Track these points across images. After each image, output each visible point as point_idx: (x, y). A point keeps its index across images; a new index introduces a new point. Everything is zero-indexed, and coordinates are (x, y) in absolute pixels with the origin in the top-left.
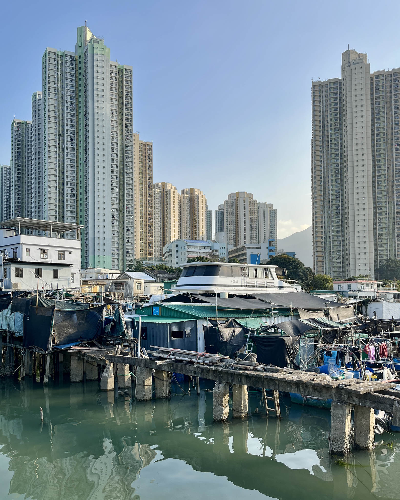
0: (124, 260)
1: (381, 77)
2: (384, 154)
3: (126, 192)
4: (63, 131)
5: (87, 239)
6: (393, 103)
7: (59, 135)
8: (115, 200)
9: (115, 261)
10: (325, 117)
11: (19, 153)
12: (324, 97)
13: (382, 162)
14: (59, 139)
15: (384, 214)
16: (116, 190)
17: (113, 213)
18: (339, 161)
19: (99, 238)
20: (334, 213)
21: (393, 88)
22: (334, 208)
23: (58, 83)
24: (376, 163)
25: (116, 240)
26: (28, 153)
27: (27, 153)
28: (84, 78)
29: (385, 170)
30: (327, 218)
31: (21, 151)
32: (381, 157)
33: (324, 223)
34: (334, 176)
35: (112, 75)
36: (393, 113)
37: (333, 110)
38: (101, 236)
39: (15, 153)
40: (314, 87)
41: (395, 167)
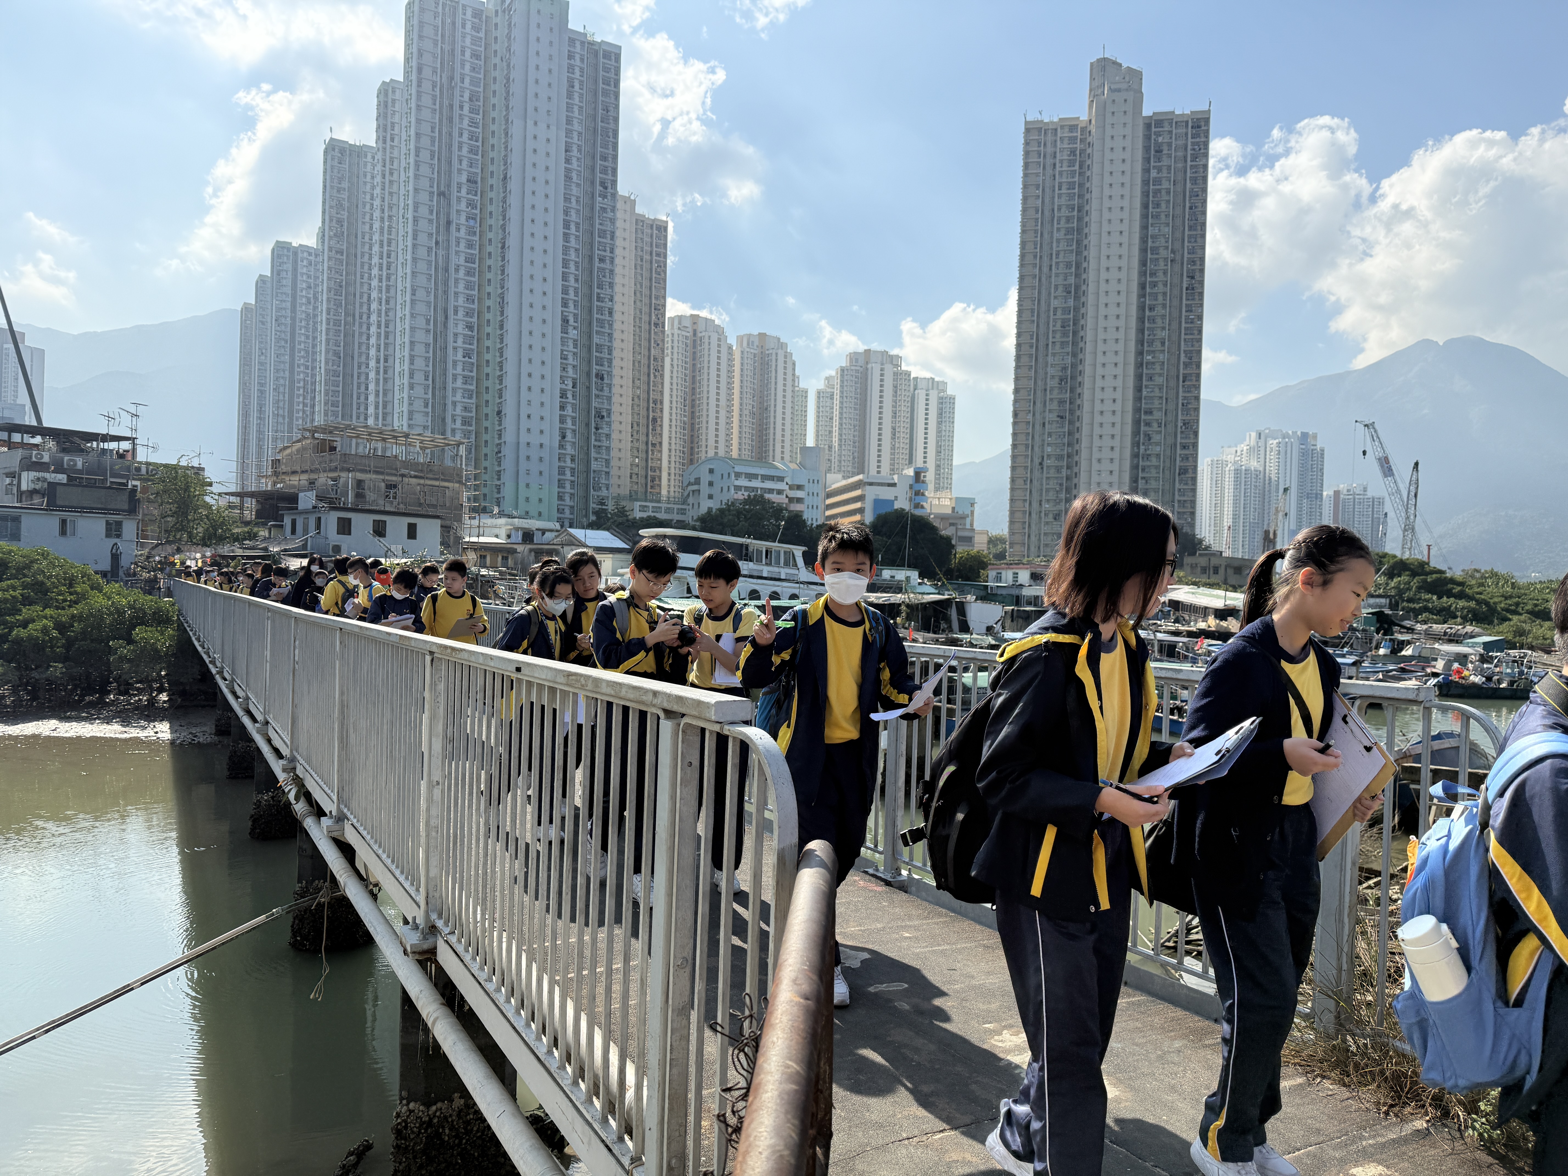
0: (586, 498)
1: (1166, 124)
2: (1165, 294)
3: (596, 339)
4: (449, 186)
5: (500, 444)
6: (1188, 185)
7: (439, 195)
8: (570, 357)
9: (567, 498)
10: (1047, 200)
11: (340, 222)
12: (1048, 156)
13: (1159, 310)
14: (438, 202)
15: (1155, 425)
16: (573, 333)
17: (564, 386)
18: (1071, 303)
19: (528, 444)
20: (1053, 416)
21: (1189, 152)
22: (1055, 406)
23: (442, 71)
24: (1147, 313)
25: (569, 450)
26: (364, 223)
27: (360, 223)
28: (505, 64)
29: (1163, 328)
30: (1038, 427)
31: (345, 215)
32: (1156, 300)
33: (1033, 437)
34: (1058, 335)
35: (572, 62)
36: (1188, 205)
37: (1064, 187)
38: (535, 439)
39: (331, 220)
40: (1028, 131)
41: (1183, 325)
